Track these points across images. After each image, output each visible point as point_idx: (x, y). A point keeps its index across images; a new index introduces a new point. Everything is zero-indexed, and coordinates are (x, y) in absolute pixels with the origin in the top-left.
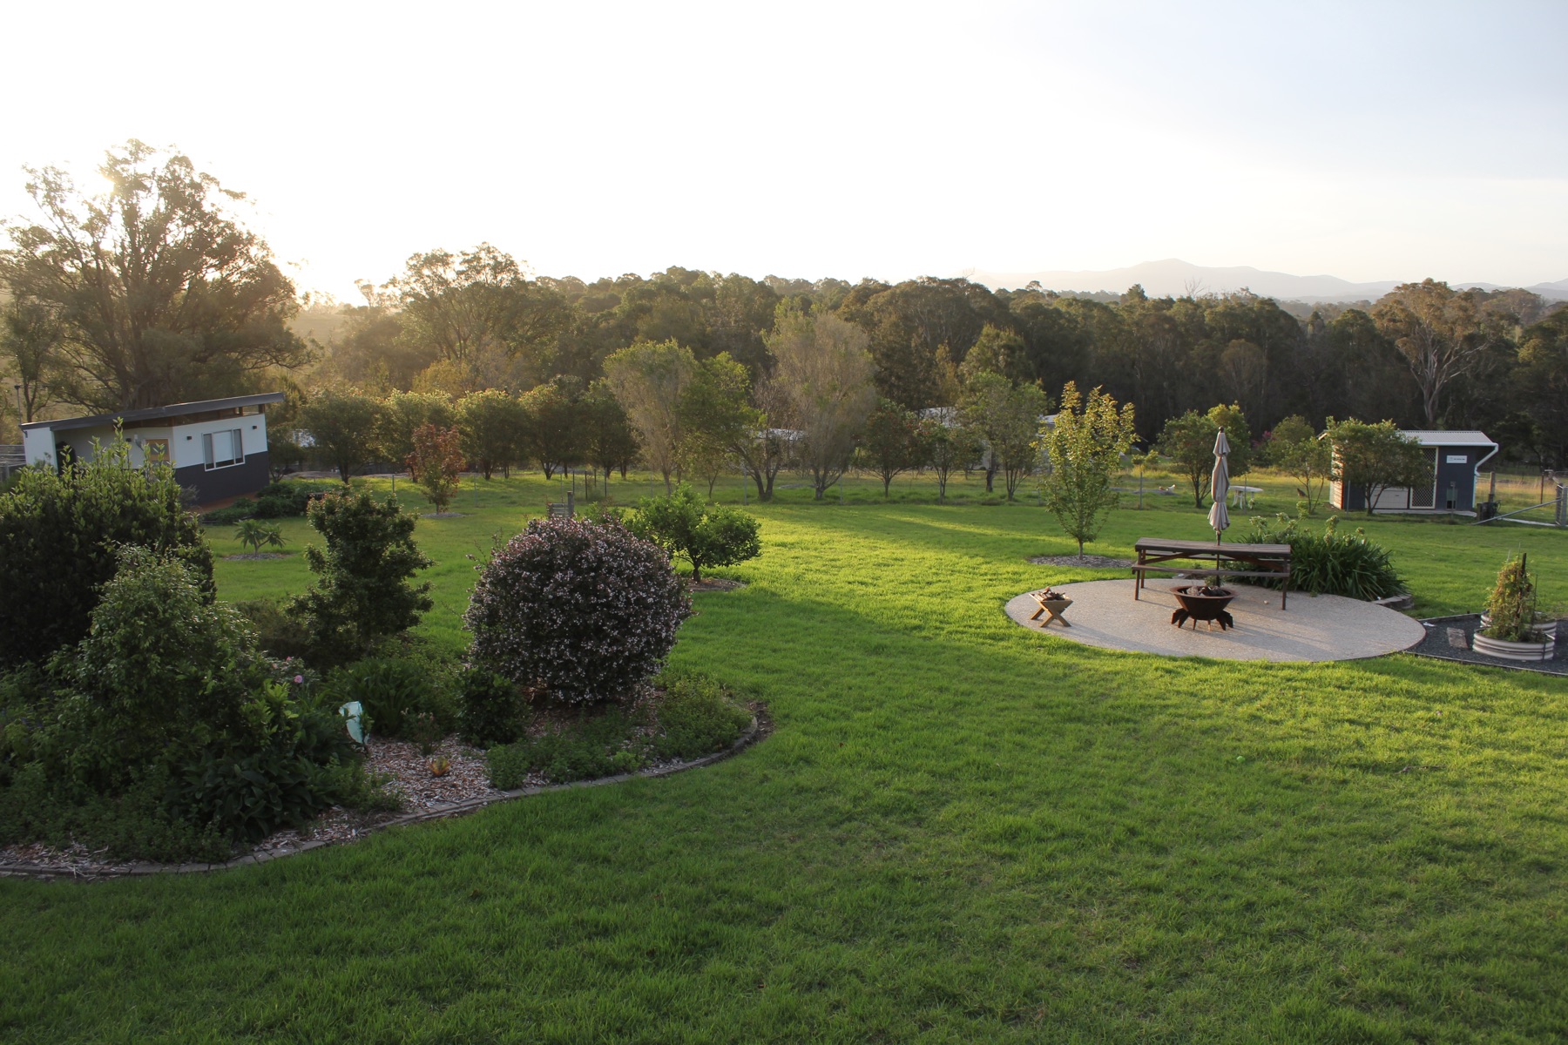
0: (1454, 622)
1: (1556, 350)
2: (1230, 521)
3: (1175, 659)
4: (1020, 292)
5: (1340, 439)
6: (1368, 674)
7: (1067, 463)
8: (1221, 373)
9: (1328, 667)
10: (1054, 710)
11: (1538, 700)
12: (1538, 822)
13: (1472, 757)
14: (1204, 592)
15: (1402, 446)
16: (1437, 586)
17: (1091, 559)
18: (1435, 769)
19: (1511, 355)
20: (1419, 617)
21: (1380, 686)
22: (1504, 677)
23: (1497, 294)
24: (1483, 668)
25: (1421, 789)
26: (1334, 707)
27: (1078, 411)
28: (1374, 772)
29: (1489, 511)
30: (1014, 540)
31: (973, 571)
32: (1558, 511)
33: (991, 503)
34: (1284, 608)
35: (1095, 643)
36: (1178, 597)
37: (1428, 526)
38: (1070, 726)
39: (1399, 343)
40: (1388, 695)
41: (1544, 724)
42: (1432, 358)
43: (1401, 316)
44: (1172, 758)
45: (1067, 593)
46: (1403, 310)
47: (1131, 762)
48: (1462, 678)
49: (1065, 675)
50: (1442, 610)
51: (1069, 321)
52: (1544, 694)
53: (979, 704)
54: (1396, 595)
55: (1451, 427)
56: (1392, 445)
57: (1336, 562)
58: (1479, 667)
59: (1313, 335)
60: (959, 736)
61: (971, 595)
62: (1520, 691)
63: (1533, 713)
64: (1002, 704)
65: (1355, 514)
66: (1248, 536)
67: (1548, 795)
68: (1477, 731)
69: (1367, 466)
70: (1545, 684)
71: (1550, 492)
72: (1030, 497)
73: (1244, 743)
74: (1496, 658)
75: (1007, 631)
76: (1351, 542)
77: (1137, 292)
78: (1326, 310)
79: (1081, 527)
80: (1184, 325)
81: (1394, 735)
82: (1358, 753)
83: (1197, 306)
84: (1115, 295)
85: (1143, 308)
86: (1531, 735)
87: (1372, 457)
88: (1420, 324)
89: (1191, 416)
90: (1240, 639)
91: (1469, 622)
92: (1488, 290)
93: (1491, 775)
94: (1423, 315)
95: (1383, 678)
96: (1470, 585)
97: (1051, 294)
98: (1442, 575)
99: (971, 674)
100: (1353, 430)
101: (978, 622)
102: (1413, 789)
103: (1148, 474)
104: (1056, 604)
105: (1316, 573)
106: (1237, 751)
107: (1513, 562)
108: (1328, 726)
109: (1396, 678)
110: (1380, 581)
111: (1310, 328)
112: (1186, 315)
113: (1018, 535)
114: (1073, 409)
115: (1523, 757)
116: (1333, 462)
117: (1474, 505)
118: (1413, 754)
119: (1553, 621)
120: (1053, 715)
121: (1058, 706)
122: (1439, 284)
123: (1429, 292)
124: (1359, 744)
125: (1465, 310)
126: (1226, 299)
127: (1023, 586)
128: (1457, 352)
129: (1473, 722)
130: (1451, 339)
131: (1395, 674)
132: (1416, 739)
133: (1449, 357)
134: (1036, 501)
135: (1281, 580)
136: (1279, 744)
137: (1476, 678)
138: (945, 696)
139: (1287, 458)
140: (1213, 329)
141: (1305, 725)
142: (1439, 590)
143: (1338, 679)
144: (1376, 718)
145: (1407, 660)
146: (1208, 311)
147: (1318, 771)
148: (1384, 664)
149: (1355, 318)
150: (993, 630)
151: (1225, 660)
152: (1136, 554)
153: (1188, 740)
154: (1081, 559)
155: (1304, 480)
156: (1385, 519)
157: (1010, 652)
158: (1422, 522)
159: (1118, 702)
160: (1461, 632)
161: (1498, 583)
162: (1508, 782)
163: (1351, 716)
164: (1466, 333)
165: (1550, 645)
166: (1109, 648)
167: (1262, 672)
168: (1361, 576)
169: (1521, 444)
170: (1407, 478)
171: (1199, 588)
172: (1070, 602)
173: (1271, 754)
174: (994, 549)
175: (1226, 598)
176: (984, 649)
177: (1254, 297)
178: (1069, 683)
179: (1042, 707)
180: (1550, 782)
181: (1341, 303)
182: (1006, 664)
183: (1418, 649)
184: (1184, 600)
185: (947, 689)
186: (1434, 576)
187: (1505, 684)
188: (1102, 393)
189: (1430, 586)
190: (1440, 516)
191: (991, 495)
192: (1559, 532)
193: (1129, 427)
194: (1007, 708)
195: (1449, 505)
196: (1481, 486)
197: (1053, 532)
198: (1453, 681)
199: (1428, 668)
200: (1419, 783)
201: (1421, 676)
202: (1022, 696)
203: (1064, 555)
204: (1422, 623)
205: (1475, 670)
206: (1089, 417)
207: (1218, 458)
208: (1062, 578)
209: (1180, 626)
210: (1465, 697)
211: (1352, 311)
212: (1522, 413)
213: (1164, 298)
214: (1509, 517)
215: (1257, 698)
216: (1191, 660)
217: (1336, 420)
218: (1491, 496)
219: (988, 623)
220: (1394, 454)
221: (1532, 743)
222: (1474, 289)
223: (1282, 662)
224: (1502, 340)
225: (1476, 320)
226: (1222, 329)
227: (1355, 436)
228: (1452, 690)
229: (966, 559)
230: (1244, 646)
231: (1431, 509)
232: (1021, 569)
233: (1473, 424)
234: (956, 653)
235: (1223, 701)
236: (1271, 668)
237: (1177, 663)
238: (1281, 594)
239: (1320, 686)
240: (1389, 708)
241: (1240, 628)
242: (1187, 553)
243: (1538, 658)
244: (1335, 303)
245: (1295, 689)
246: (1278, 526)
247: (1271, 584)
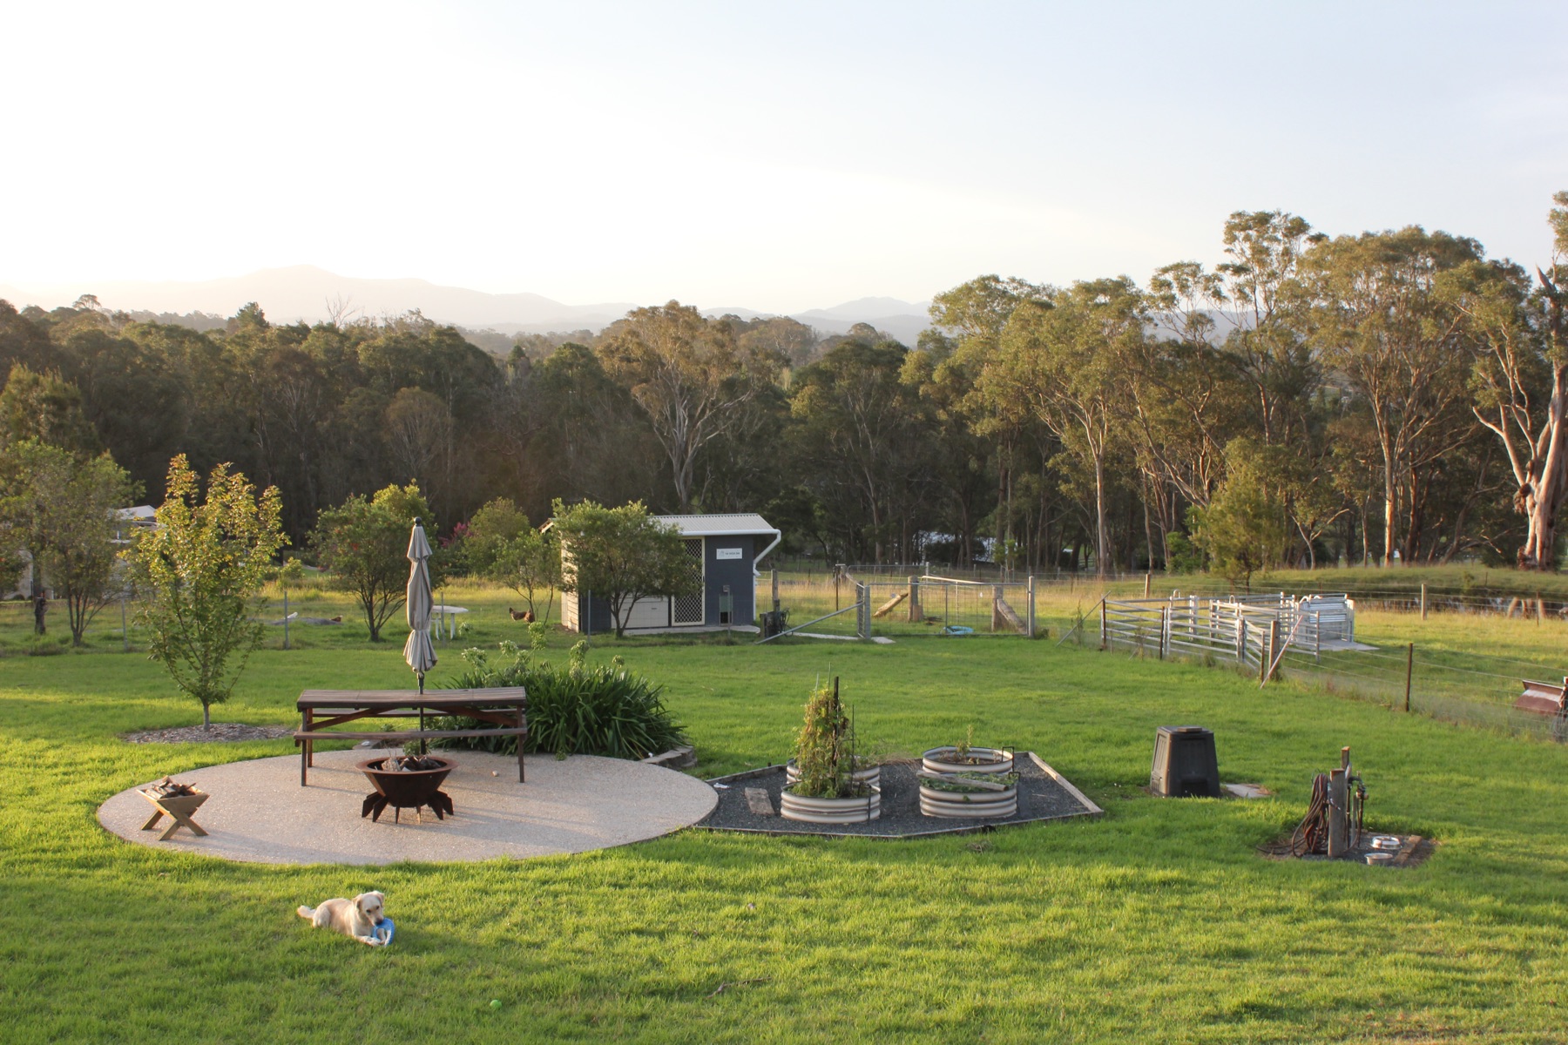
0: (753, 778)
1: (836, 400)
2: (437, 657)
3: (375, 870)
4: (63, 313)
5: (573, 530)
6: (651, 863)
7: (178, 583)
8: (386, 438)
9: (595, 858)
10: (203, 966)
11: (871, 873)
12: (894, 1035)
13: (803, 961)
14: (407, 765)
15: (657, 537)
16: (724, 732)
17: (224, 729)
18: (758, 983)
19: (782, 408)
20: (707, 776)
21: (670, 877)
22: (826, 848)
23: (757, 323)
24: (798, 838)
25: (745, 1013)
26: (613, 913)
27: (195, 500)
28: (681, 999)
29: (775, 624)
30: (93, 708)
31: (34, 762)
32: (860, 619)
33: (45, 652)
34: (522, 780)
35: (251, 859)
36: (369, 775)
37: (700, 650)
38: (233, 988)
39: (636, 391)
40: (682, 889)
41: (882, 906)
42: (681, 412)
43: (638, 353)
44: (397, 1016)
45: (198, 783)
46: (640, 344)
47: (337, 1029)
48: (773, 856)
49: (211, 911)
50: (735, 764)
51: (149, 359)
52: (877, 866)
53: (79, 971)
54: (673, 748)
55: (712, 509)
56: (644, 537)
57: (588, 708)
58: (793, 838)
59: (518, 381)
60: (55, 1027)
61: (36, 800)
62: (848, 865)
63: (867, 892)
64: (118, 968)
65: (599, 638)
66: (460, 678)
67: (900, 998)
68: (802, 924)
69: (611, 569)
70: (876, 852)
71: (847, 594)
72: (109, 638)
73: (497, 980)
74: (811, 824)
75: (107, 852)
76: (607, 677)
77: (252, 315)
78: (532, 344)
79: (204, 680)
80: (326, 365)
81: (699, 944)
82: (654, 976)
83: (344, 337)
84: (217, 320)
85: (263, 340)
86: (869, 921)
87: (616, 553)
88: (663, 365)
89: (356, 504)
90: (466, 831)
91: (772, 778)
92: (746, 318)
93: (829, 982)
94: (667, 351)
95: (673, 866)
96: (765, 728)
97: (122, 318)
98: (727, 716)
99: (58, 926)
100: (590, 517)
101: (56, 843)
102: (735, 1015)
103: (293, 594)
104: (182, 801)
105: (561, 725)
106: (488, 994)
107: (823, 691)
108: (609, 943)
109: (689, 865)
110: (650, 730)
111: (510, 371)
112: (326, 351)
113: (98, 700)
114: (187, 499)
115: (863, 953)
116: (565, 565)
117: (756, 616)
118: (727, 966)
119: (874, 767)
120: (203, 974)
121: (208, 960)
122: (687, 309)
123: (674, 320)
124: (655, 963)
125: (722, 345)
126: (389, 328)
127: (120, 779)
128: (713, 404)
129: (796, 913)
130: (705, 386)
131: (687, 859)
132: (728, 945)
133: (703, 411)
134: (120, 645)
135: (513, 740)
136: (547, 976)
137: (791, 852)
138: (19, 966)
139: (501, 561)
140: (371, 372)
141: (578, 944)
142: (727, 736)
143: (612, 874)
144: (672, 923)
145: (701, 837)
146: (363, 345)
147: (606, 1007)
148: (671, 847)
149: (574, 356)
150: (82, 853)
151: (449, 863)
152: (300, 715)
153: (415, 986)
154: (209, 730)
155: (524, 592)
156: (640, 642)
157: (118, 884)
158: (691, 643)
159: (300, 943)
160: (763, 793)
161: (807, 720)
162: (851, 989)
163: (637, 925)
164: (725, 376)
165: (876, 799)
166: (272, 862)
167: (505, 874)
168: (623, 724)
169: (801, 531)
170: (667, 582)
171: (399, 760)
172: (203, 798)
173: (537, 991)
174: (64, 725)
175: (440, 772)
176: (73, 884)
177: (429, 325)
178: (220, 922)
179: (183, 963)
180: (900, 980)
181: (552, 334)
182: (112, 904)
183: (713, 820)
184: (380, 779)
185: (23, 954)
186: (716, 718)
187: (828, 857)
188: (230, 472)
189: (715, 732)
190: (713, 635)
191: (44, 640)
192: (862, 647)
193: (274, 523)
194: (126, 973)
195: (724, 618)
196: (761, 590)
197: (156, 691)
198: (763, 860)
199: (729, 846)
200: (742, 1005)
201: (721, 858)
202: (148, 951)
203: (179, 726)
204: (712, 784)
205: (788, 843)
206: (212, 508)
207: (415, 565)
208: (181, 761)
209: (375, 819)
210: (782, 880)
211: (571, 346)
212: (800, 488)
213: (294, 324)
214: (801, 630)
215: (504, 913)
216: (400, 868)
217: (564, 502)
218: (777, 603)
219: (73, 843)
220: (648, 550)
221: (871, 932)
222: (728, 316)
223: (531, 858)
224: (768, 387)
225: (735, 360)
226: (386, 373)
227: (594, 527)
228: (764, 873)
229: (18, 744)
230: (473, 840)
231: (699, 625)
232: (113, 751)
233: (738, 504)
234: (26, 894)
235: (455, 923)
236: (517, 868)
237: (379, 875)
238: (516, 759)
239: (589, 887)
240: (686, 907)
241: (464, 815)
242: (375, 709)
243: (862, 818)
244: (544, 333)
245: (556, 895)
246: (501, 662)
247: (499, 747)
